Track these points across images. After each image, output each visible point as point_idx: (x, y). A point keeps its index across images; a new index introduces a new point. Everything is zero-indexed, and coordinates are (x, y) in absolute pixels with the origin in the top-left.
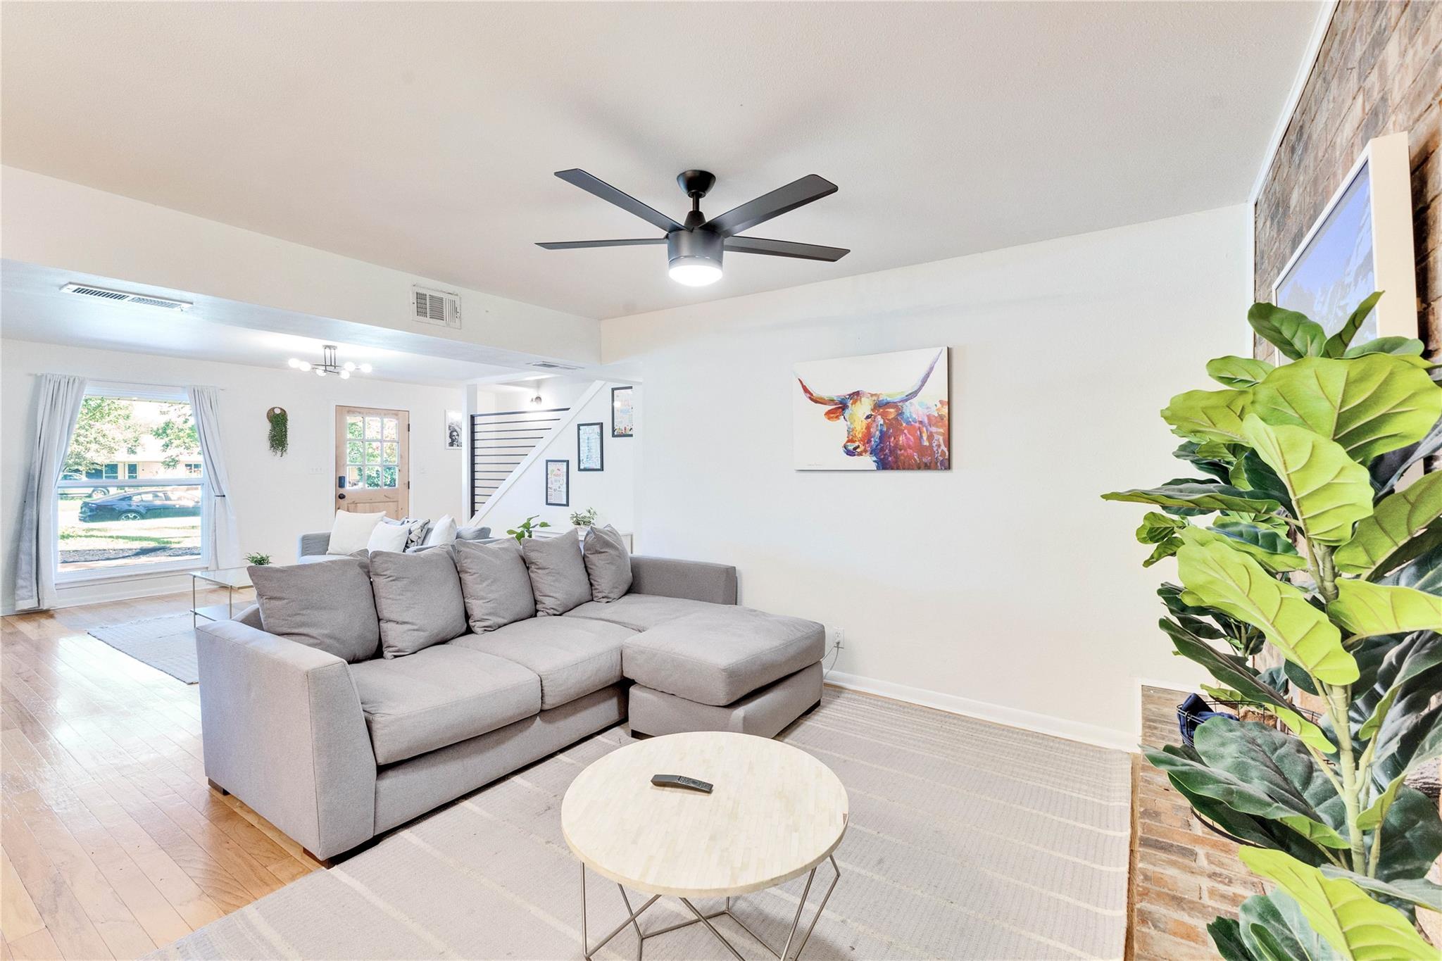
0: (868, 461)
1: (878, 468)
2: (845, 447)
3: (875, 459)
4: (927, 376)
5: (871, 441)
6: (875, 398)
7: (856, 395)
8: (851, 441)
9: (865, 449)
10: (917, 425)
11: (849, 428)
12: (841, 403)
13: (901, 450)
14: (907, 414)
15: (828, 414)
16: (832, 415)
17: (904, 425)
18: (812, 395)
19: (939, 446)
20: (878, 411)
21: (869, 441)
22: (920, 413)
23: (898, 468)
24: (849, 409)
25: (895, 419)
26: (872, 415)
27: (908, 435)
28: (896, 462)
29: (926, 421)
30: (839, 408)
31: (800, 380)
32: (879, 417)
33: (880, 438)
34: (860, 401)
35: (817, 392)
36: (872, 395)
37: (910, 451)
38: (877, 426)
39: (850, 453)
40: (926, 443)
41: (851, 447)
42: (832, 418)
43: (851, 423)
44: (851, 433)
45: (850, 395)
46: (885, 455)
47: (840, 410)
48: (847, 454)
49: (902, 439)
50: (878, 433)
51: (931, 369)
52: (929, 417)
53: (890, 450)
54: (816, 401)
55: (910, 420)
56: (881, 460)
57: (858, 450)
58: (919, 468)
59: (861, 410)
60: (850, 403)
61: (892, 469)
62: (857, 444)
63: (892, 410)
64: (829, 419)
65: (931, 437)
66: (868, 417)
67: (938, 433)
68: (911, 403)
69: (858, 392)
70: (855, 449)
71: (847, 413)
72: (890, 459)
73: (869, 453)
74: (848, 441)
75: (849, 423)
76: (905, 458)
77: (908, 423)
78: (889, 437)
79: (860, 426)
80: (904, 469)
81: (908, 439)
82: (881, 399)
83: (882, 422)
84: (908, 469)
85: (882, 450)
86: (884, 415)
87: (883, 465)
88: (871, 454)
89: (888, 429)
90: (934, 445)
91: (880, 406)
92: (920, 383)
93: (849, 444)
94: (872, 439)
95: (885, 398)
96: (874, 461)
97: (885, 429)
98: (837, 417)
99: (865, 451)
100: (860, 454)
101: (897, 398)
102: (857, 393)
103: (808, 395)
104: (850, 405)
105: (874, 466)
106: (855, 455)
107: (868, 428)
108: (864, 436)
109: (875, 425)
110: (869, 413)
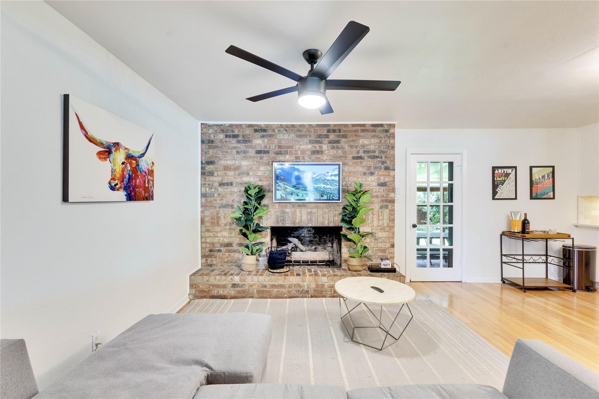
0: (121, 195)
1: (127, 200)
2: (110, 183)
3: (125, 193)
4: (148, 146)
5: (124, 181)
6: (127, 151)
7: (117, 145)
8: (113, 179)
9: (121, 186)
10: (144, 173)
11: (112, 169)
12: (108, 148)
13: (137, 188)
14: (140, 166)
15: (99, 153)
16: (102, 156)
17: (139, 172)
18: (87, 133)
20: (128, 160)
21: (123, 181)
22: (144, 167)
23: (136, 200)
24: (113, 154)
25: (135, 168)
26: (125, 162)
27: (141, 180)
28: (135, 196)
29: (147, 172)
30: (107, 151)
31: (76, 113)
32: (128, 165)
33: (129, 179)
34: (119, 150)
35: (92, 132)
36: (126, 149)
37: (141, 189)
38: (127, 170)
39: (113, 188)
40: (147, 185)
41: (113, 184)
42: (102, 158)
43: (114, 166)
44: (114, 173)
45: (114, 144)
46: (130, 191)
47: (107, 153)
48: (111, 189)
49: (138, 181)
50: (127, 176)
51: (150, 142)
52: (148, 169)
53: (133, 188)
54: (90, 140)
55: (141, 170)
56: (128, 193)
57: (117, 187)
58: (144, 200)
59: (119, 157)
60: (113, 149)
61: (133, 200)
62: (116, 182)
63: (134, 162)
64: (99, 158)
65: (148, 182)
66: (123, 163)
67: (150, 180)
68: (142, 160)
70: (115, 185)
71: (112, 156)
72: (133, 194)
73: (123, 189)
74: (112, 179)
75: (112, 165)
76: (139, 193)
77: (141, 171)
78: (133, 180)
79: (119, 168)
80: (138, 200)
81: (140, 181)
82: (129, 153)
83: (129, 168)
84: (140, 200)
85: (129, 187)
86: (131, 164)
87: (130, 198)
88: (124, 190)
89: (132, 174)
90: (150, 186)
91: (129, 157)
92: (145, 149)
93: (112, 181)
94: (125, 179)
95: (132, 152)
96: (125, 195)
97: (131, 174)
98: (105, 159)
99: (121, 187)
100: (118, 190)
101: (135, 154)
103: (84, 133)
104: (113, 152)
105: (124, 198)
106: (115, 190)
107: (123, 171)
108: (120, 176)
109: (126, 170)
110: (124, 160)
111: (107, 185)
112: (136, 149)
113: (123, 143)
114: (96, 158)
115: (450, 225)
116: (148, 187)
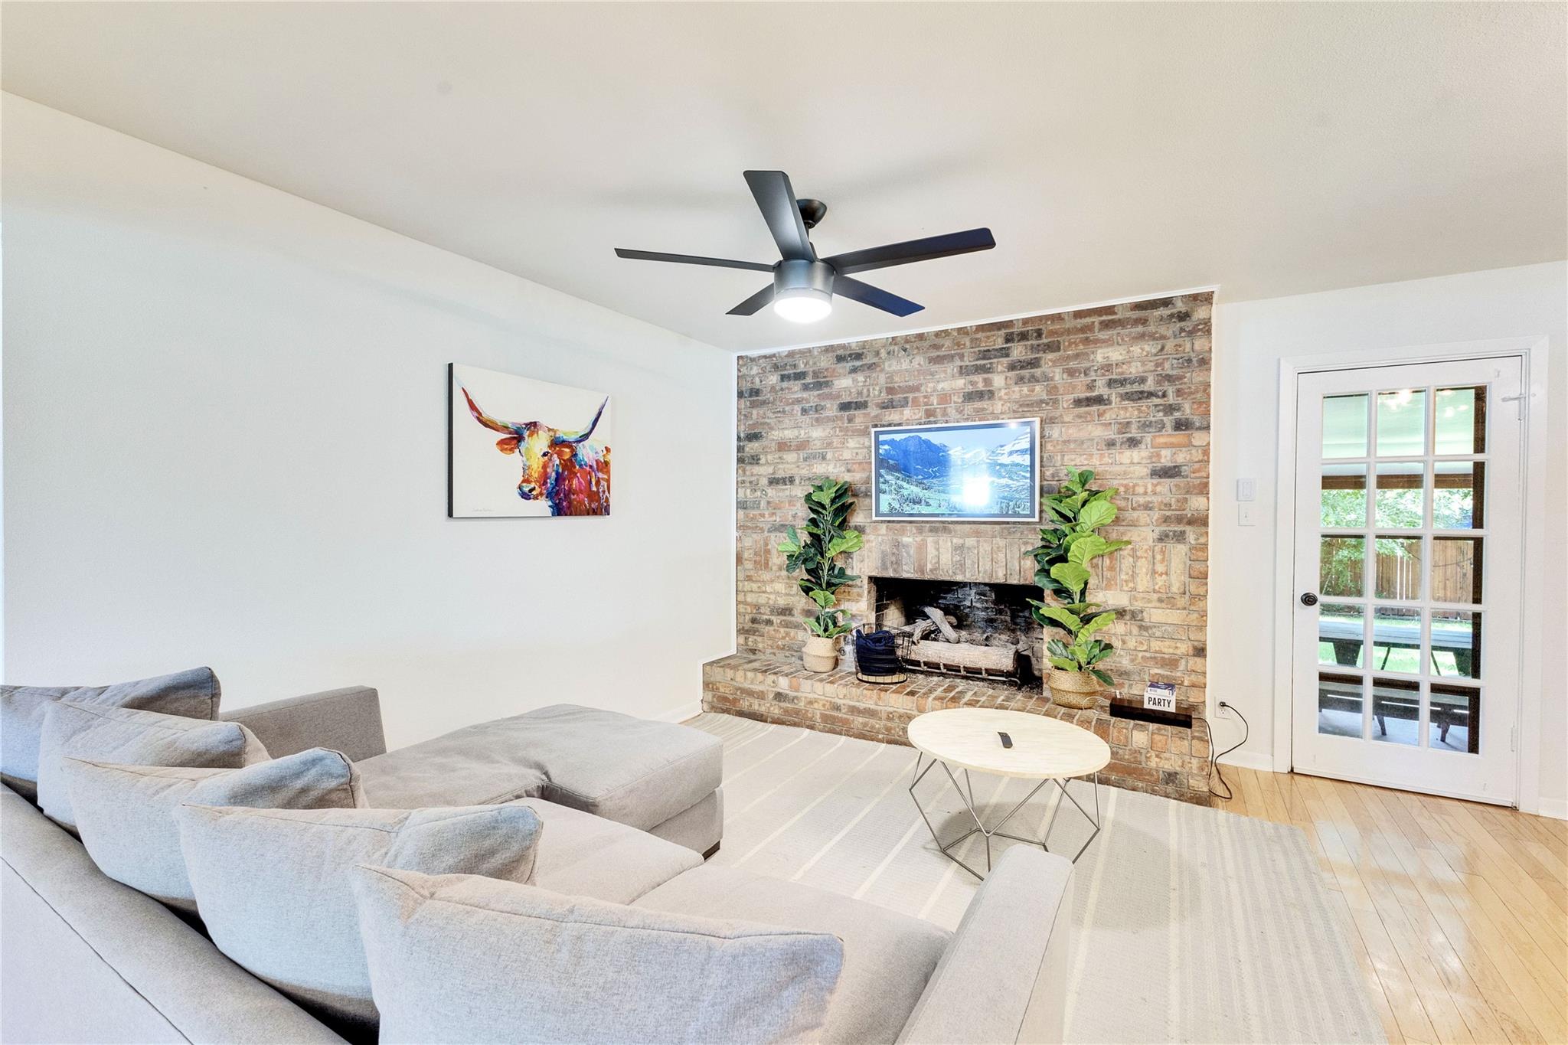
0: (543, 506)
1: (553, 514)
2: (520, 488)
3: (550, 503)
4: (597, 420)
5: (547, 483)
6: (552, 433)
7: (533, 426)
8: (526, 481)
9: (541, 491)
10: (588, 469)
11: (524, 465)
12: (516, 433)
13: (574, 494)
14: (580, 456)
15: (501, 443)
16: (506, 446)
17: (577, 467)
18: (480, 414)
19: (604, 492)
20: (555, 449)
21: (545, 483)
22: (591, 457)
23: (571, 515)
24: (526, 441)
25: (570, 460)
26: (548, 453)
27: (581, 480)
28: (569, 508)
29: (595, 466)
30: (514, 438)
31: (463, 389)
32: (555, 456)
33: (557, 480)
34: (537, 433)
36: (549, 430)
37: (581, 496)
38: (553, 466)
39: (525, 496)
40: (594, 489)
41: (526, 490)
42: (506, 449)
43: (528, 460)
44: (527, 472)
45: (527, 425)
46: (560, 499)
47: (515, 441)
48: (522, 497)
49: (575, 482)
50: (554, 474)
51: (600, 414)
52: (597, 461)
53: (564, 494)
54: (486, 425)
55: (583, 463)
56: (556, 504)
57: (534, 493)
58: (588, 514)
59: (537, 445)
60: (526, 434)
61: (566, 515)
62: (532, 485)
63: (567, 450)
64: (501, 451)
65: (598, 483)
66: (545, 455)
67: (603, 479)
68: (583, 445)
69: (535, 423)
70: (531, 491)
71: (523, 445)
72: (564, 504)
73: (544, 496)
74: (523, 481)
75: (524, 459)
76: (578, 502)
77: (581, 466)
78: (564, 480)
79: (536, 464)
80: (576, 515)
81: (580, 482)
82: (557, 436)
83: (558, 462)
84: (580, 515)
85: (558, 493)
86: (560, 454)
87: (559, 510)
88: (547, 497)
89: (563, 470)
90: (601, 490)
91: (557, 443)
92: (591, 426)
93: (524, 484)
94: (548, 481)
95: (561, 435)
96: (549, 506)
97: (560, 471)
98: (512, 450)
99: (541, 494)
100: (536, 498)
101: (572, 438)
102: (534, 425)
103: (476, 414)
104: (526, 438)
105: (549, 512)
106: (530, 499)
107: (545, 467)
108: (540, 476)
109: (551, 465)
110: (546, 449)
111: (517, 491)
112: (569, 430)
113: (544, 421)
114: (497, 450)
115: (1477, 608)
116: (598, 492)
